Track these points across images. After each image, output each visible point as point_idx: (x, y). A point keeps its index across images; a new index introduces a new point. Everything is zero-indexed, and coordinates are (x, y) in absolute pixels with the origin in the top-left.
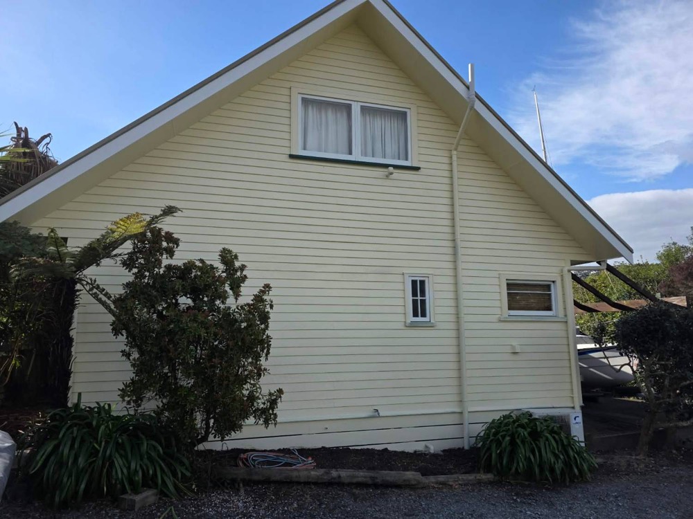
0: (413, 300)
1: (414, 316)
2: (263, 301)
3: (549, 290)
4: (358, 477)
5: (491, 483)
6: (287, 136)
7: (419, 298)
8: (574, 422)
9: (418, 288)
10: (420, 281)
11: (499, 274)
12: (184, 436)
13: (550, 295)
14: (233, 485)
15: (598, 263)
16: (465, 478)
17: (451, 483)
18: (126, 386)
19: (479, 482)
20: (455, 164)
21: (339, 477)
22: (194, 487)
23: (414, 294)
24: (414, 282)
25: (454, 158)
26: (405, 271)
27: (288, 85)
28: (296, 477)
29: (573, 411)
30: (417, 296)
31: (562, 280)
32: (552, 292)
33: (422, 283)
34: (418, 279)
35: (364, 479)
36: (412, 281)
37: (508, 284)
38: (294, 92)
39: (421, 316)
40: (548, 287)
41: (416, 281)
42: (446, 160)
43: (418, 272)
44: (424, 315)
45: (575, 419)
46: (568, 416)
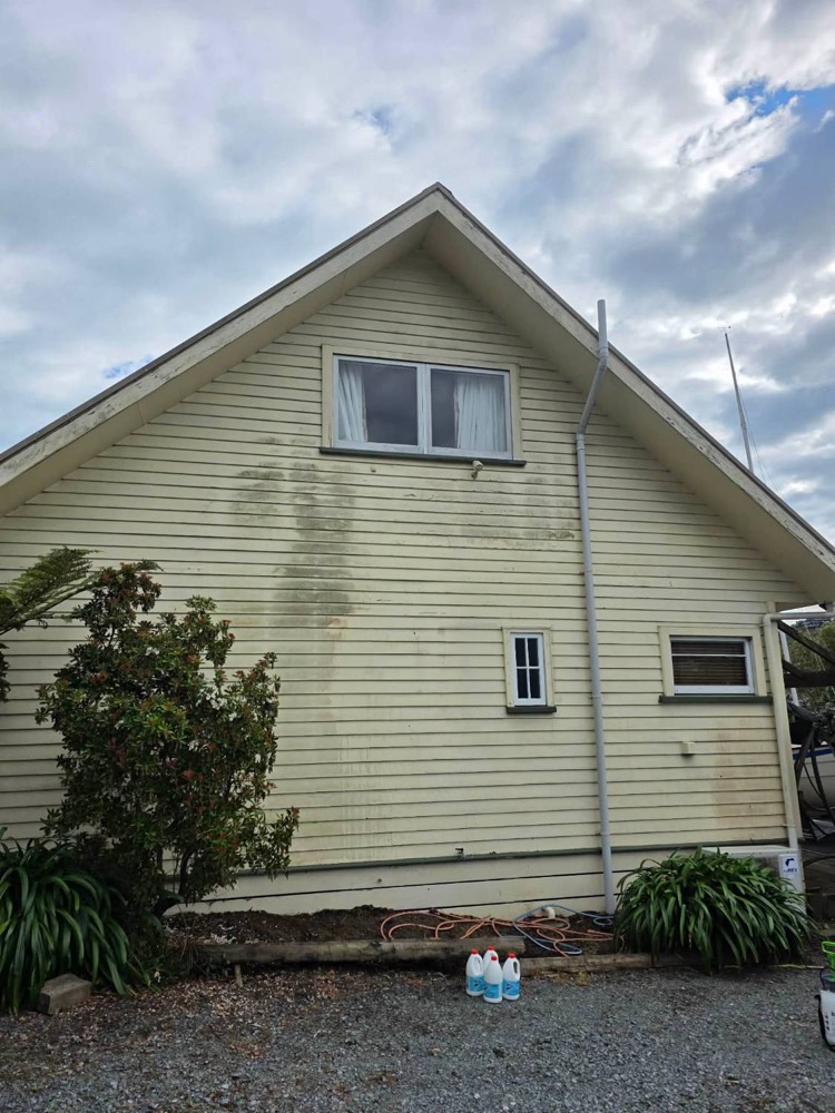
0: (518, 670)
1: (520, 697)
2: (264, 678)
3: (742, 652)
4: (423, 949)
5: (639, 970)
6: (316, 419)
7: (528, 667)
8: (785, 868)
9: (527, 650)
10: (529, 640)
11: (659, 627)
12: (140, 893)
13: (743, 659)
14: (221, 970)
15: (823, 606)
16: (597, 961)
17: (574, 970)
18: (52, 814)
19: (622, 969)
20: (581, 454)
21: (394, 950)
22: (157, 974)
23: (520, 661)
24: (519, 643)
25: (581, 445)
26: (506, 624)
27: (318, 341)
28: (326, 953)
29: (784, 849)
30: (525, 665)
31: (762, 635)
32: (747, 654)
33: (533, 643)
34: (526, 637)
35: (433, 953)
36: (517, 640)
37: (673, 644)
38: (327, 351)
39: (532, 697)
40: (739, 647)
41: (523, 640)
42: (568, 449)
43: (527, 625)
44: (536, 694)
45: (787, 863)
46: (776, 858)
